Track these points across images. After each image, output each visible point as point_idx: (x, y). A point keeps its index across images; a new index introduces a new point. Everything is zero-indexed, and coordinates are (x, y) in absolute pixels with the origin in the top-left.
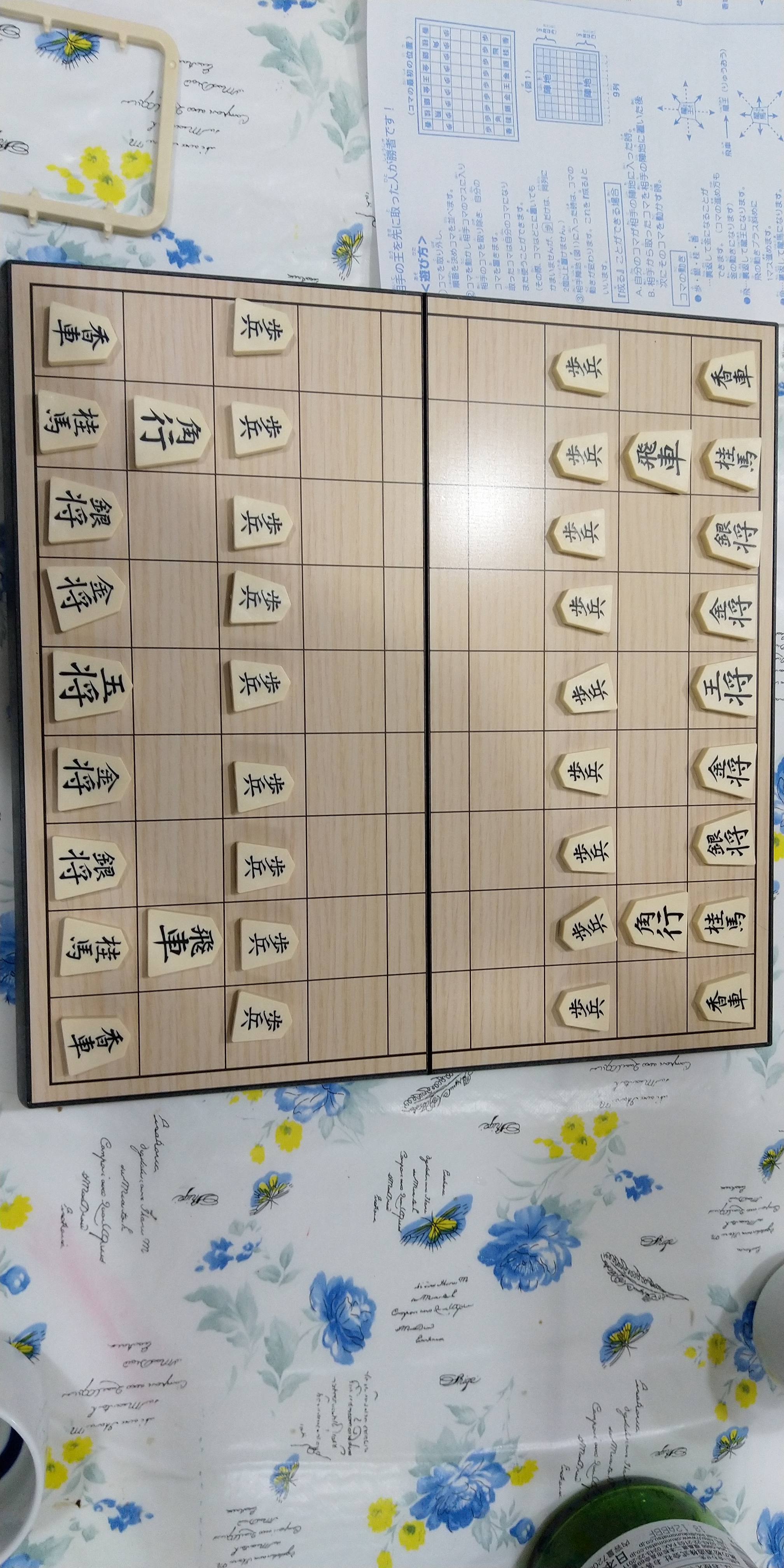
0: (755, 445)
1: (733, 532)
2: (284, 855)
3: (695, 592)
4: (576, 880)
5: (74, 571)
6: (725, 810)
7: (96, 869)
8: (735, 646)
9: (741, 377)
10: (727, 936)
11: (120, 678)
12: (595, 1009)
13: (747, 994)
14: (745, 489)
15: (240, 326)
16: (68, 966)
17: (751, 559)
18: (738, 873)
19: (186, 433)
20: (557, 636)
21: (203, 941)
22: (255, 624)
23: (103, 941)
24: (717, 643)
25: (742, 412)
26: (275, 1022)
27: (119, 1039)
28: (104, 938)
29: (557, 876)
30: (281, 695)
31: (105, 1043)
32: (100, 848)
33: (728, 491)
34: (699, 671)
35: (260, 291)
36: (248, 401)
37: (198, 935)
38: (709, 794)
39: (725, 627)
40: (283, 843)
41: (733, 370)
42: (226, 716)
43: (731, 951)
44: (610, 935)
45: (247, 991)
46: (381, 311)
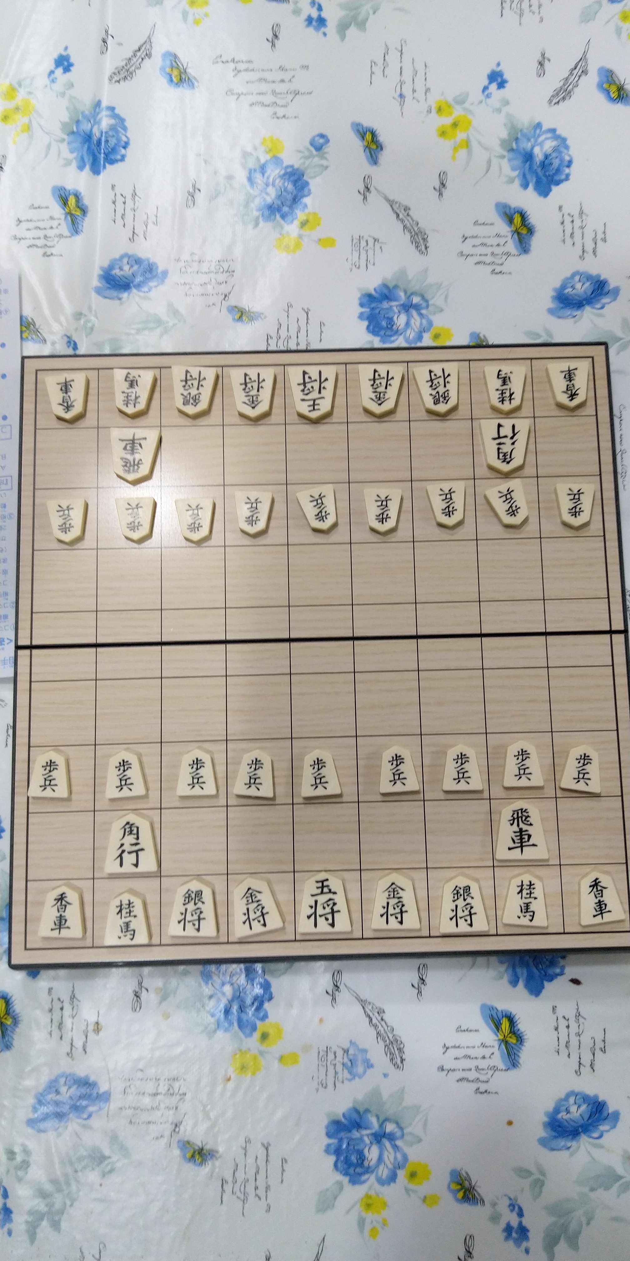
0: (119, 375)
1: (190, 391)
2: (452, 753)
3: (238, 420)
4: (471, 513)
5: (238, 916)
6: (413, 388)
7: (465, 900)
8: (280, 385)
9: (66, 387)
10: (516, 385)
11: (317, 882)
12: (576, 496)
13: (565, 365)
14: (155, 380)
15: (48, 793)
16: (540, 920)
17: (210, 374)
18: (465, 376)
19: (131, 832)
20: (276, 535)
21: (520, 816)
22: (273, 777)
23: (520, 894)
24: (278, 400)
25: (93, 385)
26: (585, 759)
27: (597, 881)
28: (518, 893)
29: (468, 530)
30: (326, 756)
31: (600, 892)
32: (448, 895)
33: (157, 395)
34: (301, 416)
35: (21, 776)
36: (105, 784)
37: (516, 821)
38: (400, 403)
39: (265, 395)
40: (442, 753)
41: (61, 395)
42: (345, 799)
43: (529, 380)
44: (515, 484)
45: (560, 781)
46: (31, 682)
